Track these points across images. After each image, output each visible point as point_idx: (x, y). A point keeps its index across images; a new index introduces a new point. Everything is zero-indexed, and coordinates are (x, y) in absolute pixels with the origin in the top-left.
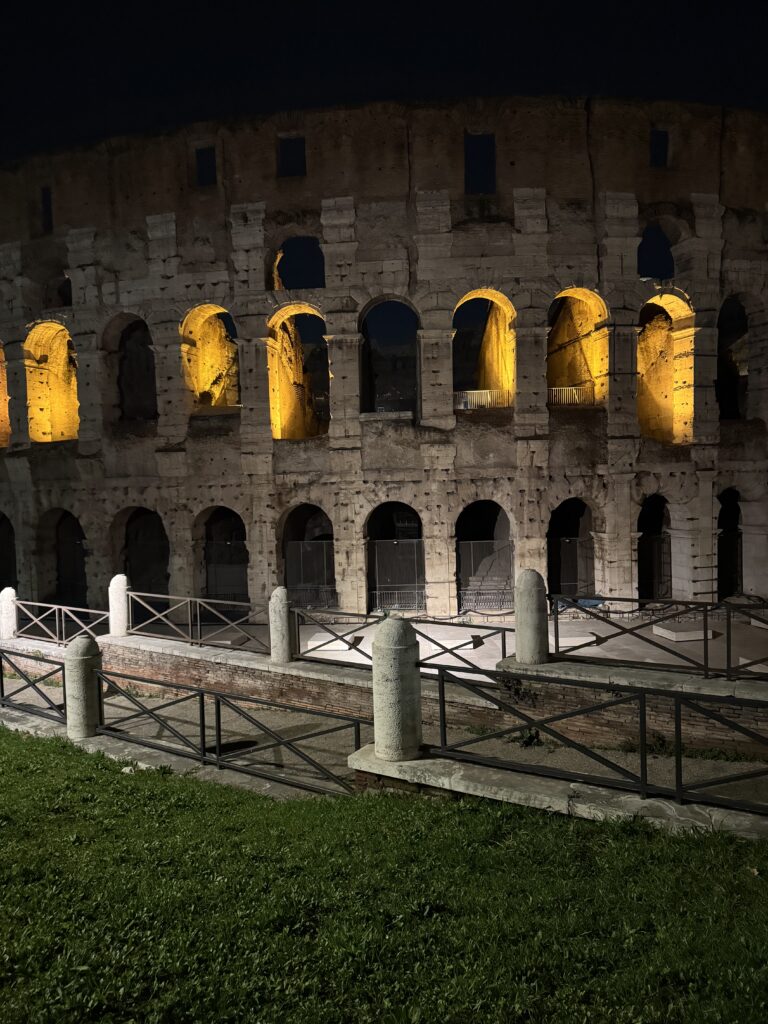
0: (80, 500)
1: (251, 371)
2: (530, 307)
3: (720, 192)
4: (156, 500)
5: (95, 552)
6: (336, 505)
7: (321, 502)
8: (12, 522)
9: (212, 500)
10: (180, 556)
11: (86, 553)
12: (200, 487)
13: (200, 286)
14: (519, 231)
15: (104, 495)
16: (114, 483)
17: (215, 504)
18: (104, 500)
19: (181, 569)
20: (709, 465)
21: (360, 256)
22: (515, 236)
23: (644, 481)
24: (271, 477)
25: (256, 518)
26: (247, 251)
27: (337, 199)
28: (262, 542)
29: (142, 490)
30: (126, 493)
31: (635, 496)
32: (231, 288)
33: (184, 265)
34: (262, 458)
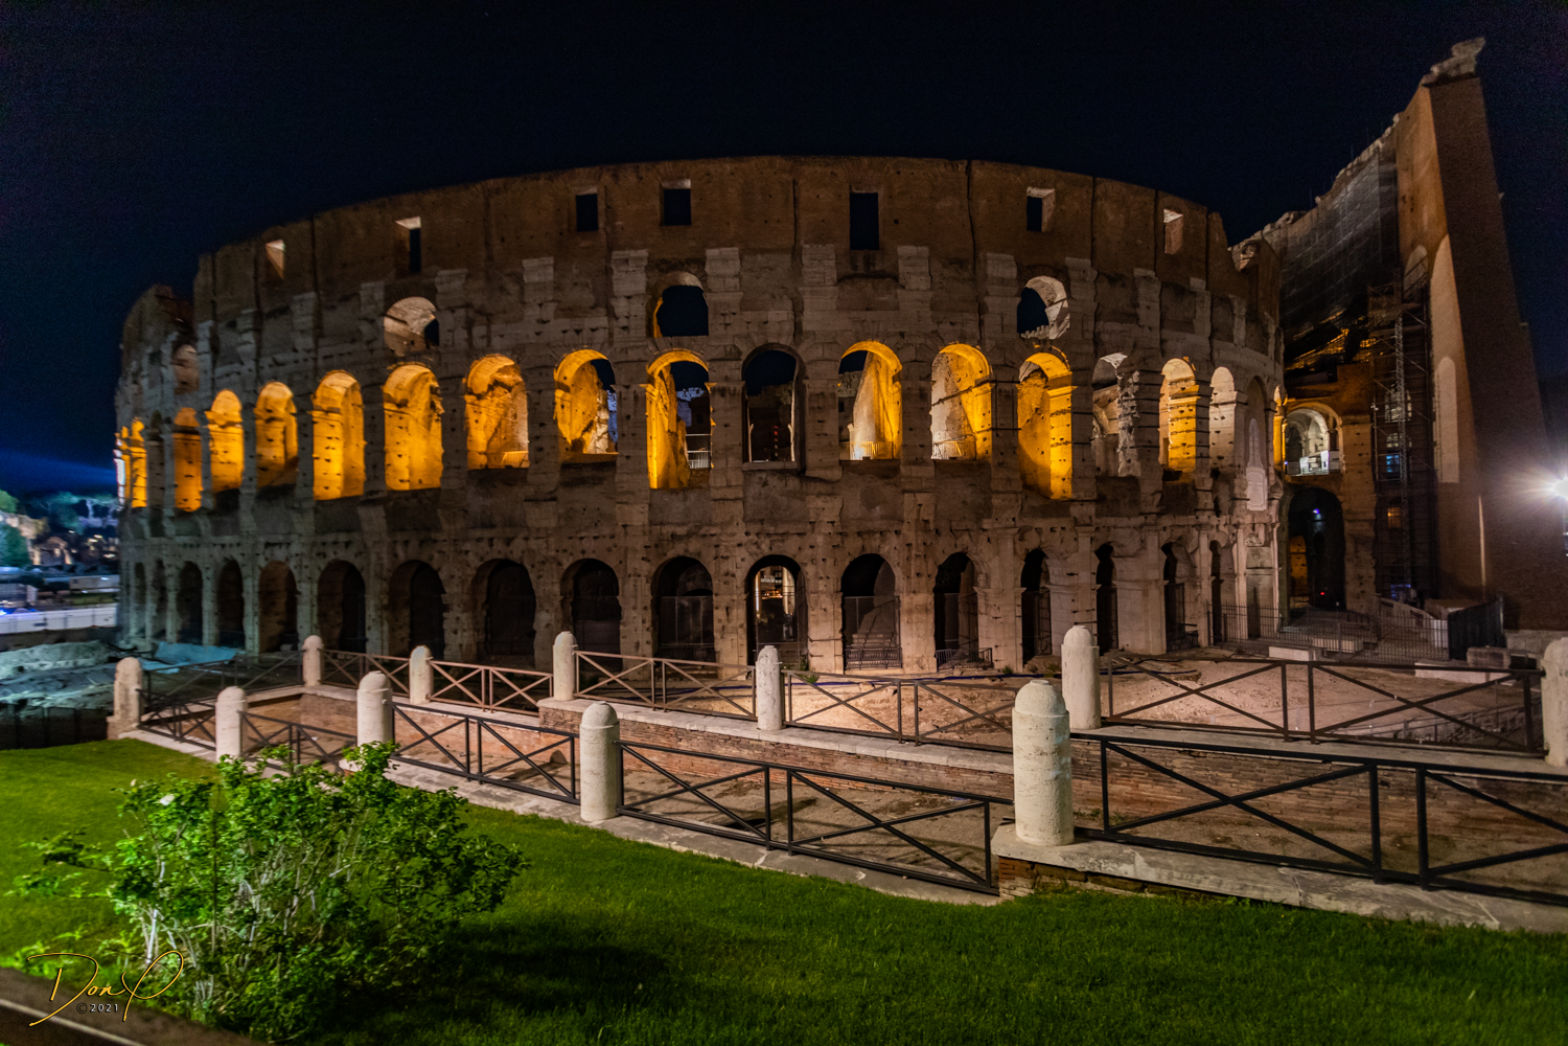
0: (440, 552)
1: (628, 417)
2: (915, 361)
3: (1092, 258)
4: (523, 552)
5: (455, 607)
6: (716, 558)
7: (699, 554)
8: (363, 574)
9: (583, 552)
10: (547, 611)
11: (446, 608)
12: (571, 538)
13: (578, 332)
14: (903, 287)
15: (468, 546)
16: (478, 533)
17: (586, 556)
18: (467, 552)
19: (548, 626)
20: (1088, 521)
21: (745, 305)
22: (899, 291)
23: (1027, 536)
24: (647, 528)
25: (630, 571)
26: (629, 298)
27: (723, 249)
28: (636, 597)
29: (508, 541)
30: (491, 545)
31: (1018, 550)
32: (611, 334)
33: (563, 310)
34: (638, 507)
